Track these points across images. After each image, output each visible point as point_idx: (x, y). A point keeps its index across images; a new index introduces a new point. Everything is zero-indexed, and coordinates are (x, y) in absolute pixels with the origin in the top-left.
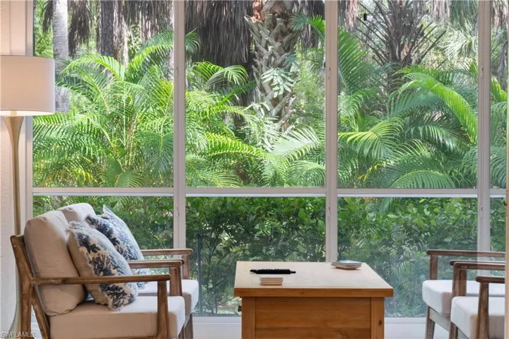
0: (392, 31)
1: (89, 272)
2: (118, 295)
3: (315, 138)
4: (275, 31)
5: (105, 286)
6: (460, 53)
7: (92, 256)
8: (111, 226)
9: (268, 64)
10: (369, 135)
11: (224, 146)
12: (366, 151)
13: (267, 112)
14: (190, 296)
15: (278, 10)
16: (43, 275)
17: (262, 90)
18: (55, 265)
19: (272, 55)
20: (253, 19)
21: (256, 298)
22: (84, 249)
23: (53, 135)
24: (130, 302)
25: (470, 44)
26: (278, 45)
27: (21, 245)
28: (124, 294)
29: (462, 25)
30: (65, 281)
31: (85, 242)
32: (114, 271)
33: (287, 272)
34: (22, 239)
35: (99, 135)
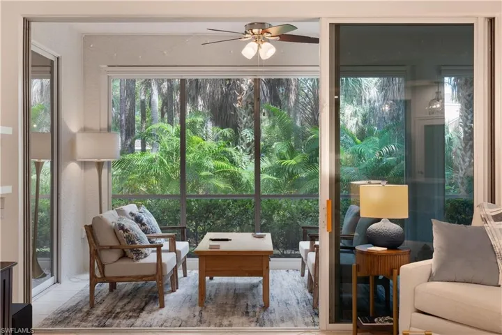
0: (314, 107)
1: (124, 242)
2: (139, 254)
3: (268, 162)
4: (248, 110)
5: (132, 250)
6: (351, 116)
7: (125, 234)
8: (143, 216)
9: (245, 127)
10: (293, 162)
11: (222, 167)
12: (290, 170)
13: (244, 151)
14: (180, 252)
15: (249, 101)
16: (101, 244)
17: (242, 139)
18: (107, 239)
19: (247, 122)
20: (238, 105)
21: (206, 256)
22: (121, 231)
23: (139, 163)
24: (145, 257)
25: (356, 112)
26: (249, 117)
27: (90, 230)
28: (142, 253)
29: (352, 102)
30: (111, 248)
31: (122, 228)
32: (137, 242)
33: (227, 240)
34: (91, 227)
35: (162, 162)
